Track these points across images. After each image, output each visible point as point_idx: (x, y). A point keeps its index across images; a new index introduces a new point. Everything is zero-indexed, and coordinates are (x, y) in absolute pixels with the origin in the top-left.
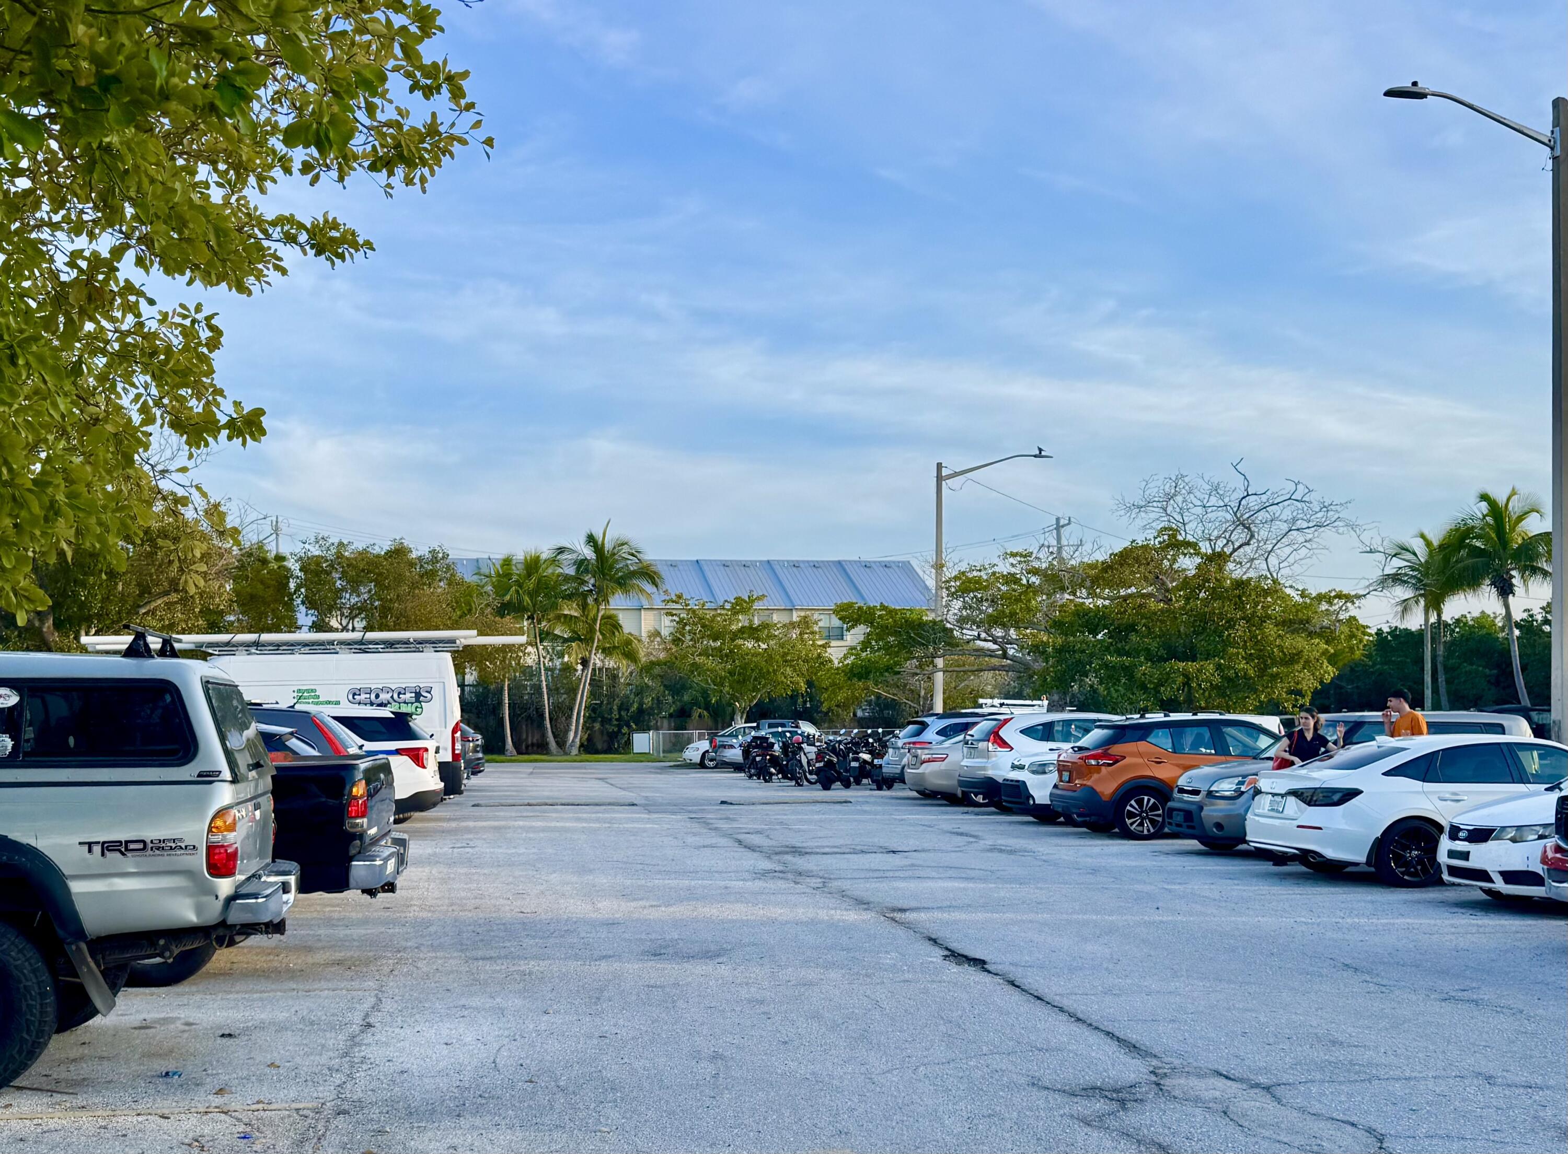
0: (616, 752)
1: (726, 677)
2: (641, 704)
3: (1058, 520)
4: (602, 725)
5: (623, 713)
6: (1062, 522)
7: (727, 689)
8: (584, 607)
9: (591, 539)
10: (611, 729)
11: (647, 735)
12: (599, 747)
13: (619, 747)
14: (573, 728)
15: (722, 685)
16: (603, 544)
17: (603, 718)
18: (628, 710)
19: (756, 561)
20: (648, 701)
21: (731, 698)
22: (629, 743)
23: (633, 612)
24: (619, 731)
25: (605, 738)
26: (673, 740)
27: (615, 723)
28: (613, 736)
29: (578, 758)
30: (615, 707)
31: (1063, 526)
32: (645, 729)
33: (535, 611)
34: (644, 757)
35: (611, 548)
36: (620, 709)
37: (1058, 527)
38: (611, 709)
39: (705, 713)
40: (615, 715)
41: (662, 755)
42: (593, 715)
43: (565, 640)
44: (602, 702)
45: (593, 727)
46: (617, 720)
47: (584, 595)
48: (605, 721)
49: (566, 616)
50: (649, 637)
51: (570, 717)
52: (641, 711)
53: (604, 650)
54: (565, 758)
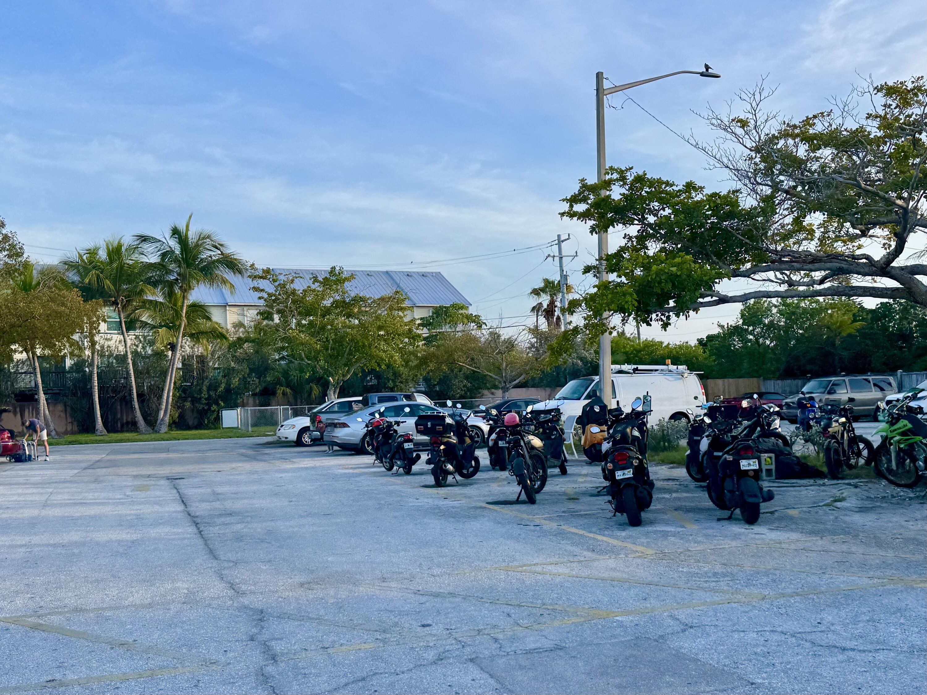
0: (207, 427)
1: (320, 351)
2: (228, 384)
3: (559, 236)
4: (193, 405)
5: (212, 393)
6: (562, 238)
7: (322, 363)
8: (170, 295)
9: (175, 232)
10: (200, 407)
11: (235, 411)
12: (190, 423)
13: (208, 422)
14: (163, 407)
15: (316, 359)
16: (186, 235)
17: (193, 397)
18: (216, 390)
19: (321, 271)
20: (235, 381)
21: (324, 373)
22: (218, 419)
23: (219, 308)
24: (209, 409)
25: (195, 415)
26: (258, 415)
27: (204, 401)
28: (203, 413)
29: (167, 436)
30: (205, 388)
31: (563, 241)
32: (233, 406)
33: (118, 296)
34: (233, 433)
35: (195, 241)
36: (209, 389)
37: (560, 242)
38: (200, 390)
39: (288, 390)
40: (205, 395)
41: (250, 429)
42: (183, 395)
43: (153, 327)
44: (192, 383)
45: (184, 406)
46: (206, 399)
47: (171, 285)
48: (195, 401)
49: (151, 301)
50: (235, 327)
51: (161, 397)
52: (228, 390)
53: (192, 336)
54: (153, 436)
